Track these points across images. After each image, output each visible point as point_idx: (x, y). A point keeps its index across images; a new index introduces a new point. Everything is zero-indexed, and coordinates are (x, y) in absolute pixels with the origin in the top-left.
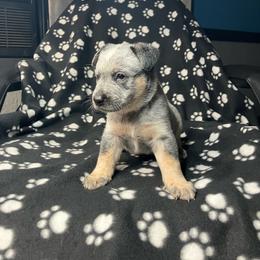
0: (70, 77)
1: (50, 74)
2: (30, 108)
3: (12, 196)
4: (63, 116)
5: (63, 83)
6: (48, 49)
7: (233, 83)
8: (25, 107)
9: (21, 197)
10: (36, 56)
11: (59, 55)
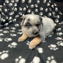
0: (15, 10)
1: (9, 9)
2: (3, 19)
3: (4, 52)
4: (14, 21)
5: (13, 12)
6: (8, 2)
7: (61, 12)
8: (2, 19)
9: (7, 52)
10: (4, 4)
11: (11, 4)
